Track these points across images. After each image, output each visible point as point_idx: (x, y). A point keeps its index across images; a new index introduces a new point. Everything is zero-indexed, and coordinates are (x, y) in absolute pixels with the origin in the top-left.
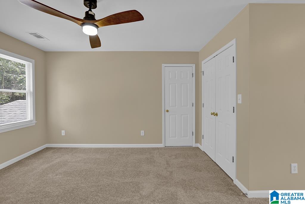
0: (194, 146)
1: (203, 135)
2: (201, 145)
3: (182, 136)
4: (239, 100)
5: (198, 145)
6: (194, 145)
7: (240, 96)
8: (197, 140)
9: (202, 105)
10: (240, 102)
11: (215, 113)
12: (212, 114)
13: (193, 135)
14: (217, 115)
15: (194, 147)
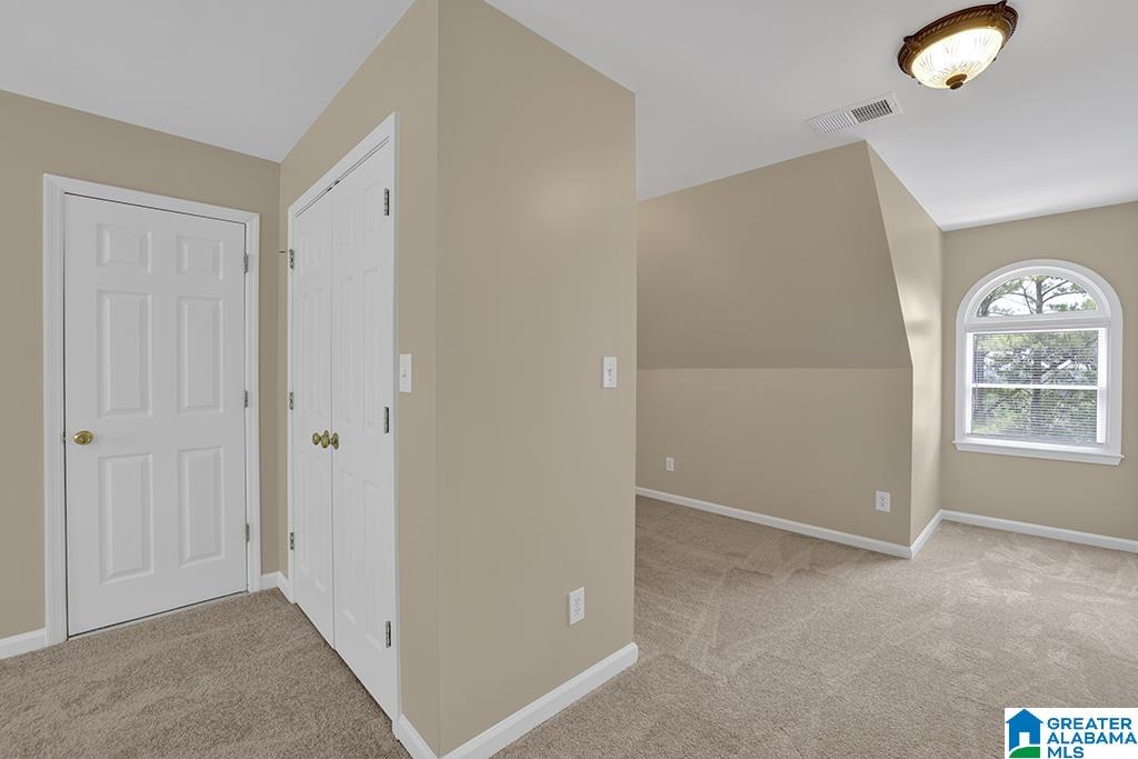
0: (254, 587)
1: (292, 534)
2: (286, 576)
3: (188, 555)
4: (404, 376)
5: (277, 580)
6: (256, 584)
7: (406, 359)
8: (272, 559)
9: (289, 402)
10: (406, 386)
11: (331, 437)
12: (317, 440)
13: (248, 540)
14: (335, 443)
15: (255, 594)
